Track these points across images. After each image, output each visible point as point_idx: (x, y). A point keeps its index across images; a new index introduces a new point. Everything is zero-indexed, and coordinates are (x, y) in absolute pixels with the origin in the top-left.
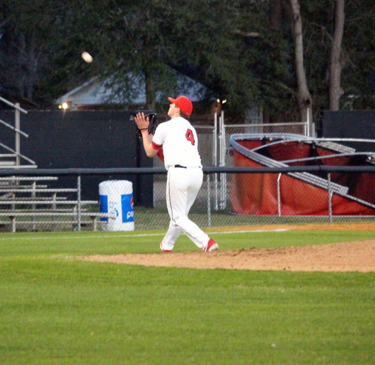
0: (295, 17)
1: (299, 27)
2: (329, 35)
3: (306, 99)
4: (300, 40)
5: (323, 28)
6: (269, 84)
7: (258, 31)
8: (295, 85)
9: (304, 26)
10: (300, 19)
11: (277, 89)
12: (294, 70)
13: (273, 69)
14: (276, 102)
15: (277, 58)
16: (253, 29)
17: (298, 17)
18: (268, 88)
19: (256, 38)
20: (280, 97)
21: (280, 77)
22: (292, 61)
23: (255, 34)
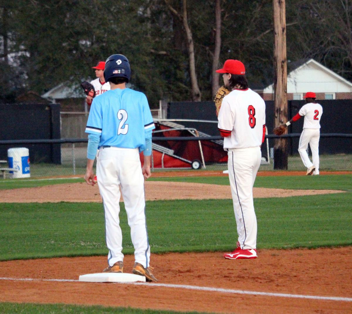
0: (189, 41)
1: (192, 48)
2: (211, 53)
3: (197, 93)
4: (192, 56)
5: (207, 48)
6: (173, 84)
7: (165, 50)
8: (190, 84)
9: (195, 47)
10: (192, 43)
11: (178, 87)
12: (189, 75)
13: (175, 74)
14: (177, 95)
15: (178, 68)
16: (163, 49)
17: (191, 42)
18: (172, 87)
19: (165, 55)
20: (181, 93)
21: (181, 80)
22: (188, 69)
23: (164, 53)
